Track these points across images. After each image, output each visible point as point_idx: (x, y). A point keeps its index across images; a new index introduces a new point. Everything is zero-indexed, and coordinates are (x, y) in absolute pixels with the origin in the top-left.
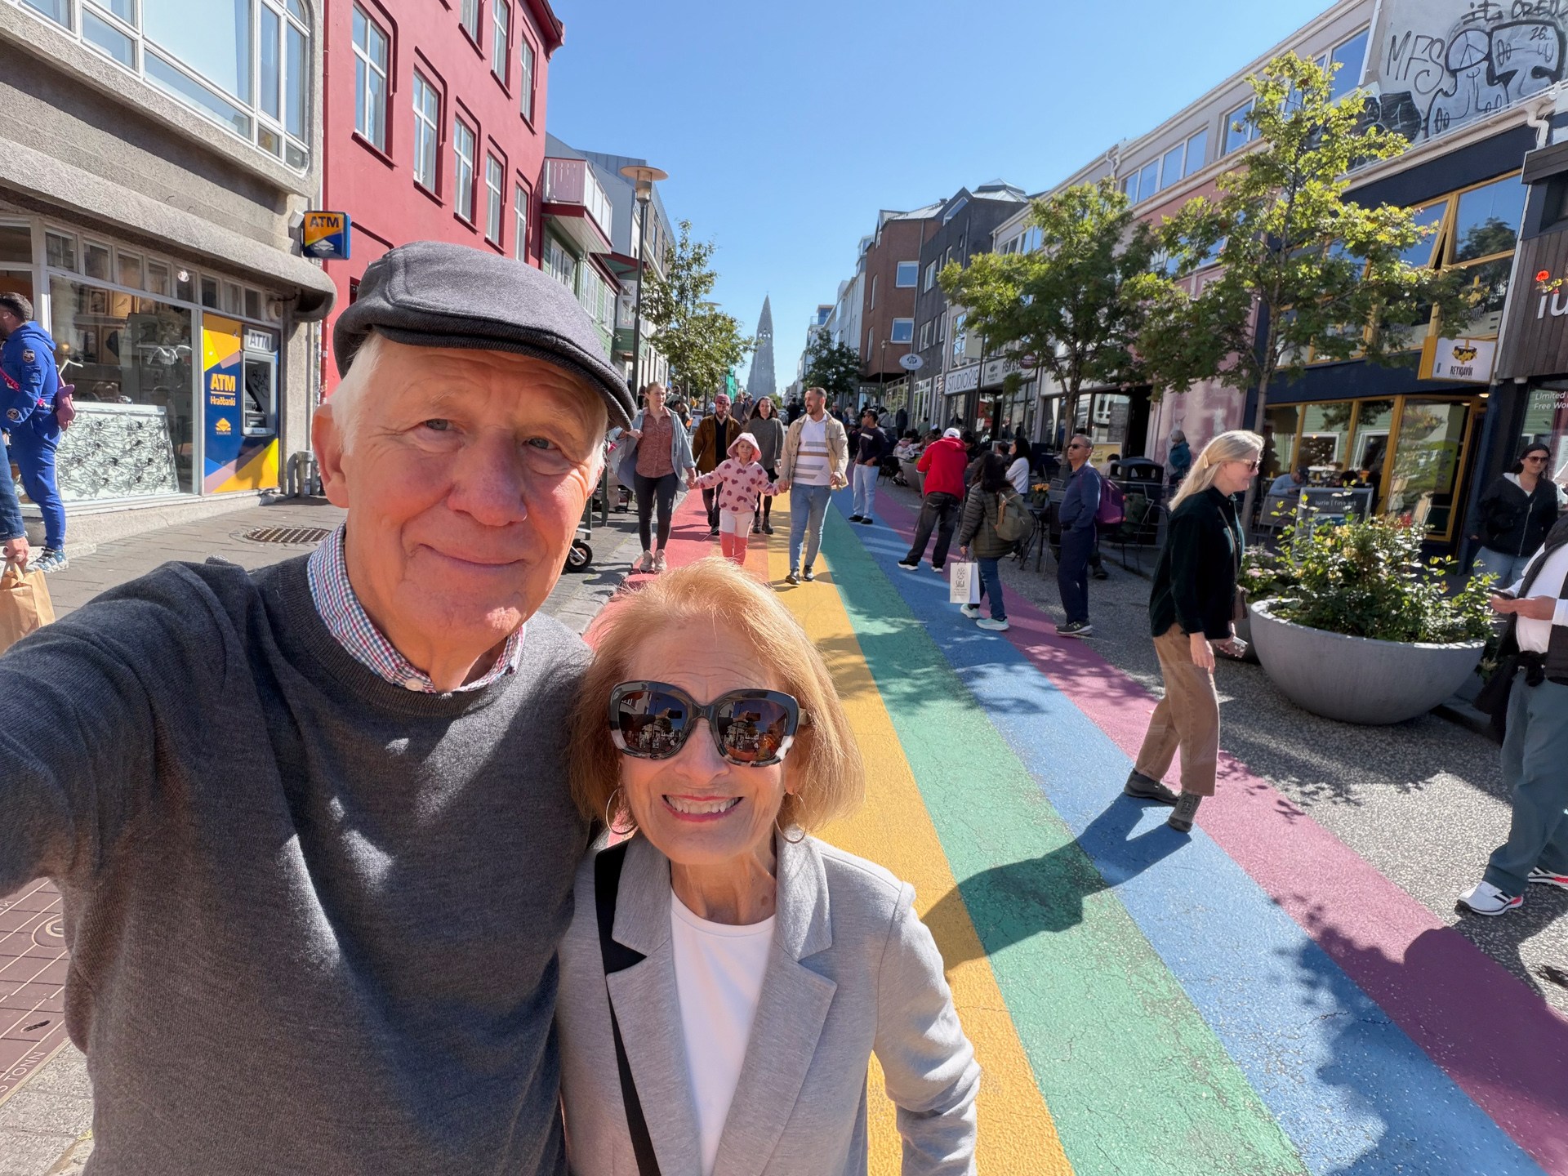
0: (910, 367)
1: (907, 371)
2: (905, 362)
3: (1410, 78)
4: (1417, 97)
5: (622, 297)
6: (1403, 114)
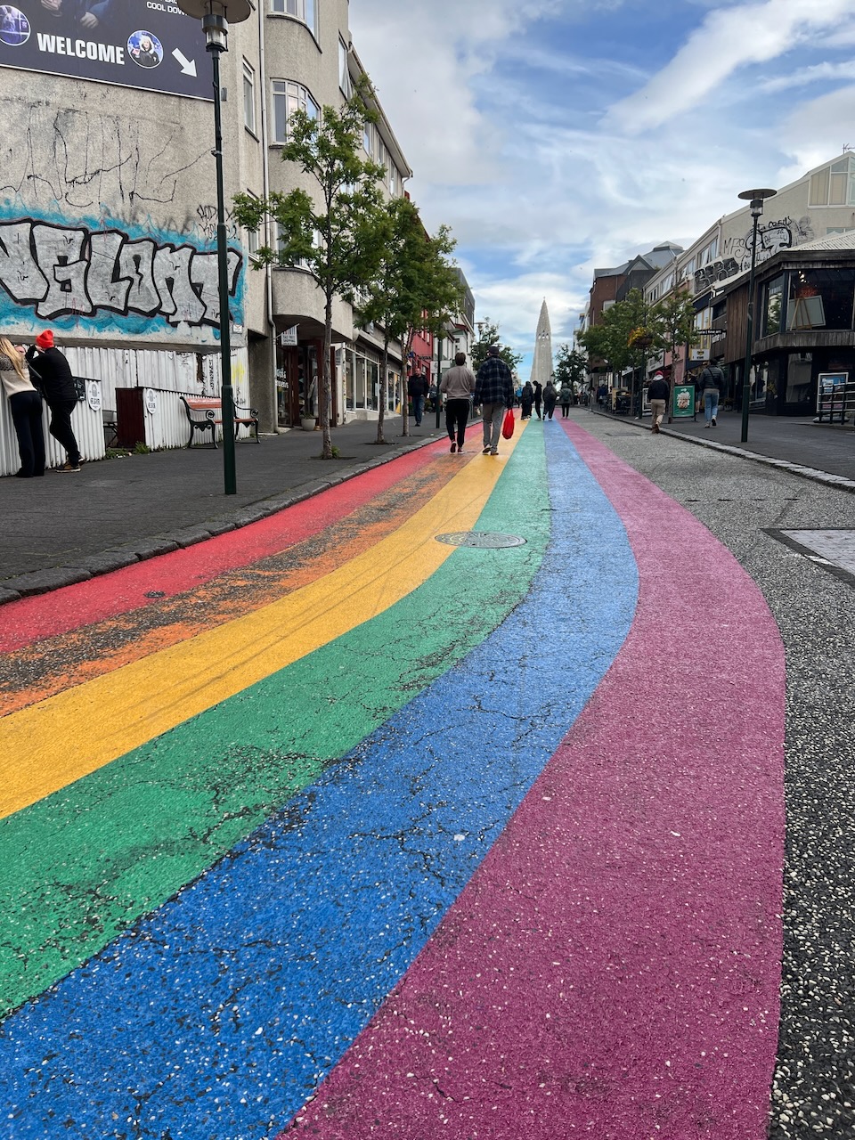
3: (733, 253)
4: (736, 260)
5: (455, 344)
6: (732, 265)
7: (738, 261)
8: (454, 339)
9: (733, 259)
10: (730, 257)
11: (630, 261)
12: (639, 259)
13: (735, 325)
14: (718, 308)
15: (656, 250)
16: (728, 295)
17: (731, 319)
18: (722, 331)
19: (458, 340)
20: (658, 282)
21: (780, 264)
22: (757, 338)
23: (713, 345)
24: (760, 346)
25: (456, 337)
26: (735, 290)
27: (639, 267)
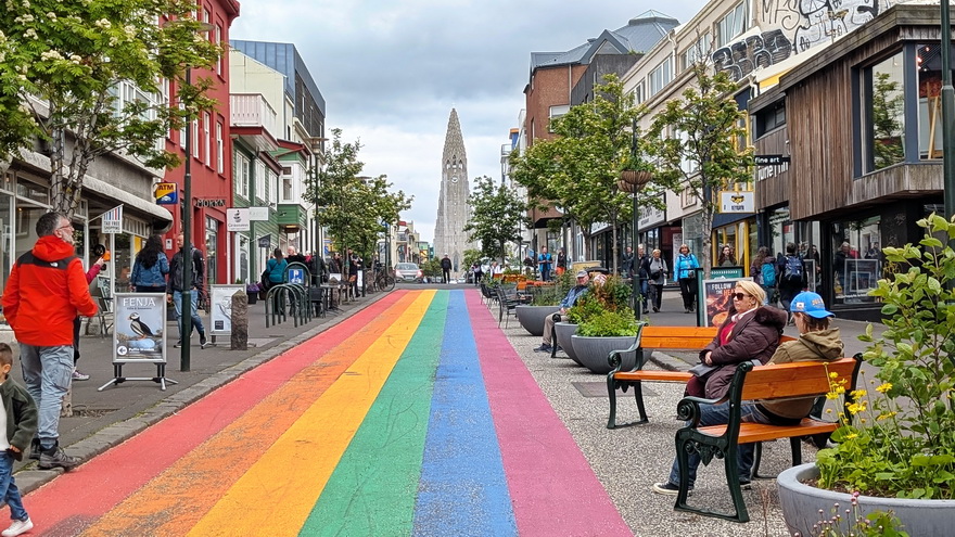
3: (779, 20)
4: (785, 33)
5: (283, 176)
6: (776, 44)
7: (789, 35)
8: (280, 168)
9: (779, 32)
10: (773, 27)
11: (591, 41)
12: (606, 36)
13: (807, 147)
14: (764, 118)
15: (633, 23)
16: (787, 91)
17: (798, 134)
18: (782, 160)
19: (287, 171)
20: (644, 73)
21: (895, 31)
22: (858, 174)
23: (762, 186)
24: (868, 188)
25: (283, 163)
26: (804, 82)
27: (608, 48)
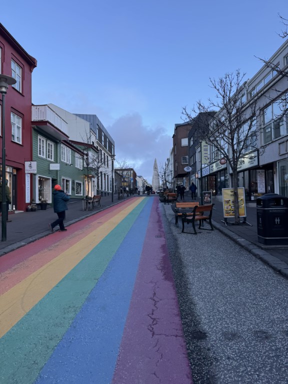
0: (188, 171)
1: (188, 172)
2: (186, 169)
5: (85, 157)
